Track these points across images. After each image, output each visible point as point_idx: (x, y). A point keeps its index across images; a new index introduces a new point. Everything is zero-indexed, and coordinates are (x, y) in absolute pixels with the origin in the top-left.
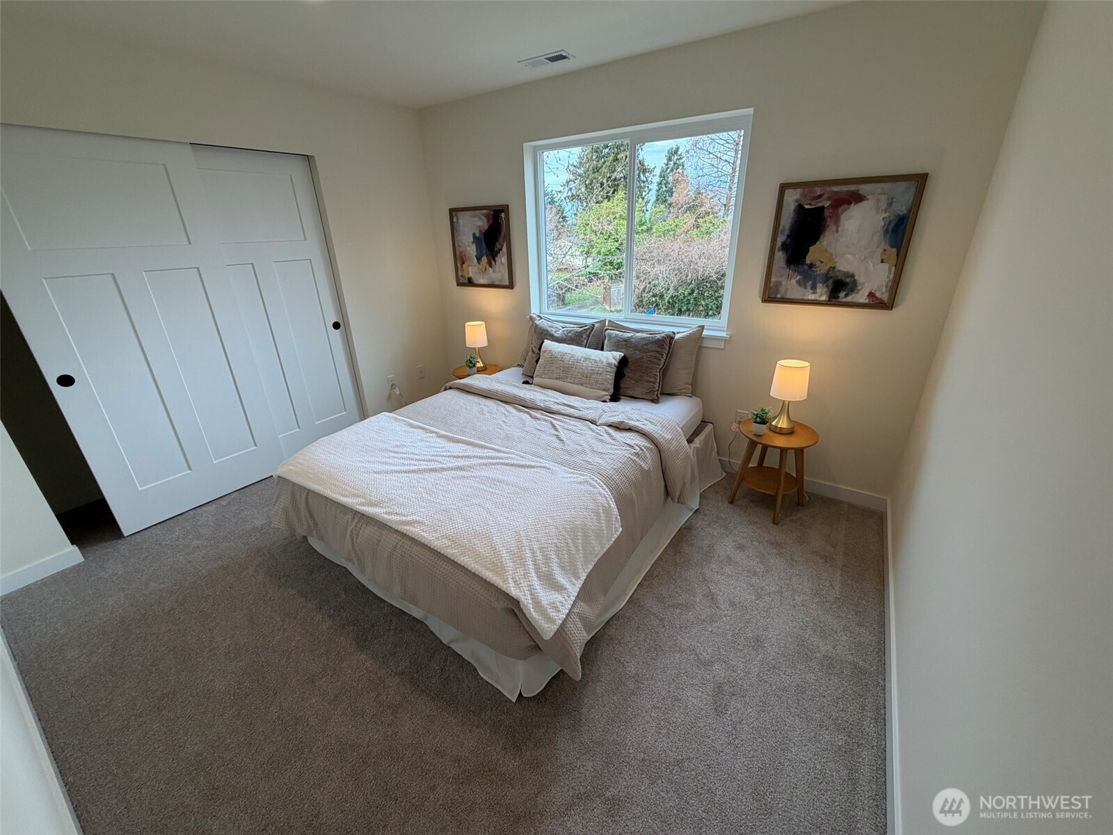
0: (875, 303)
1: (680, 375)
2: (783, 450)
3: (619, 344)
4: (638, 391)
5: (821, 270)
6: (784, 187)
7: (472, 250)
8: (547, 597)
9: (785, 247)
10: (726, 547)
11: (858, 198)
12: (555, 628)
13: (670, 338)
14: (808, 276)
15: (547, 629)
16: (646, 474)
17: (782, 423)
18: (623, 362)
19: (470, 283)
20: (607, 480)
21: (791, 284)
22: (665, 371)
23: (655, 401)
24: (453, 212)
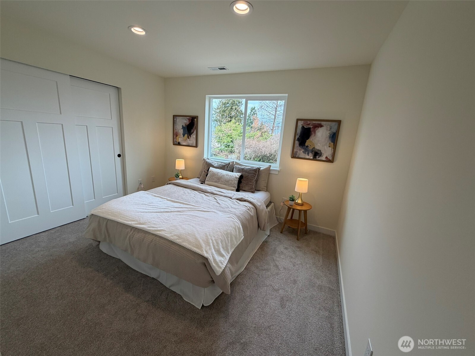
0: (328, 161)
1: (262, 183)
2: (300, 211)
3: (239, 170)
4: (246, 189)
5: (310, 148)
6: (298, 120)
7: (181, 131)
8: (218, 258)
9: (298, 139)
10: (281, 248)
11: (321, 126)
12: (221, 270)
13: (259, 169)
14: (306, 150)
15: (219, 271)
16: (252, 217)
17: (299, 201)
18: (241, 177)
19: (179, 144)
20: (238, 217)
21: (301, 153)
22: (257, 181)
23: (253, 192)
24: (174, 116)
